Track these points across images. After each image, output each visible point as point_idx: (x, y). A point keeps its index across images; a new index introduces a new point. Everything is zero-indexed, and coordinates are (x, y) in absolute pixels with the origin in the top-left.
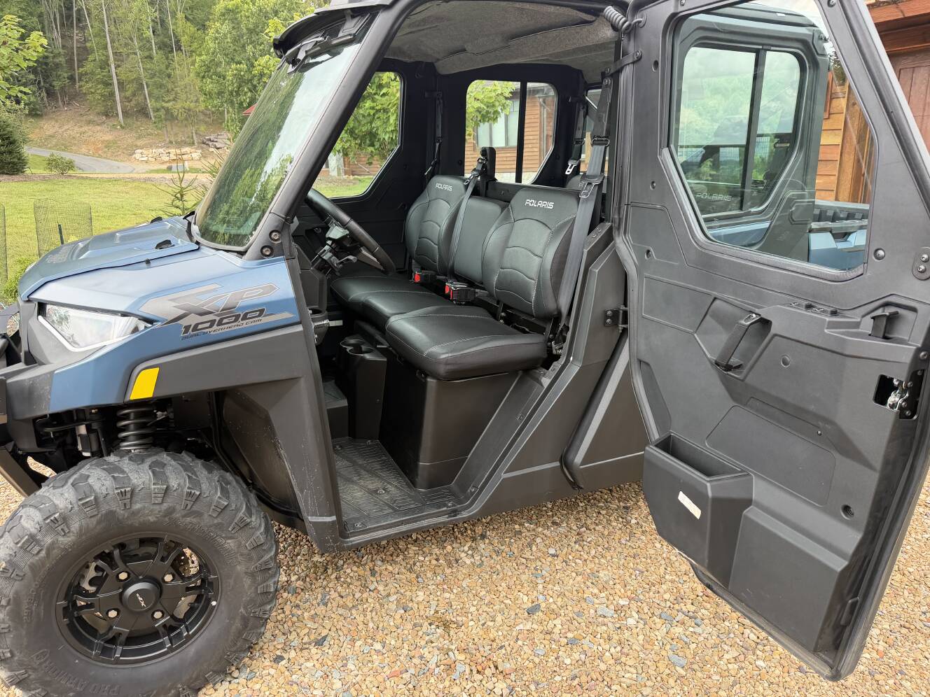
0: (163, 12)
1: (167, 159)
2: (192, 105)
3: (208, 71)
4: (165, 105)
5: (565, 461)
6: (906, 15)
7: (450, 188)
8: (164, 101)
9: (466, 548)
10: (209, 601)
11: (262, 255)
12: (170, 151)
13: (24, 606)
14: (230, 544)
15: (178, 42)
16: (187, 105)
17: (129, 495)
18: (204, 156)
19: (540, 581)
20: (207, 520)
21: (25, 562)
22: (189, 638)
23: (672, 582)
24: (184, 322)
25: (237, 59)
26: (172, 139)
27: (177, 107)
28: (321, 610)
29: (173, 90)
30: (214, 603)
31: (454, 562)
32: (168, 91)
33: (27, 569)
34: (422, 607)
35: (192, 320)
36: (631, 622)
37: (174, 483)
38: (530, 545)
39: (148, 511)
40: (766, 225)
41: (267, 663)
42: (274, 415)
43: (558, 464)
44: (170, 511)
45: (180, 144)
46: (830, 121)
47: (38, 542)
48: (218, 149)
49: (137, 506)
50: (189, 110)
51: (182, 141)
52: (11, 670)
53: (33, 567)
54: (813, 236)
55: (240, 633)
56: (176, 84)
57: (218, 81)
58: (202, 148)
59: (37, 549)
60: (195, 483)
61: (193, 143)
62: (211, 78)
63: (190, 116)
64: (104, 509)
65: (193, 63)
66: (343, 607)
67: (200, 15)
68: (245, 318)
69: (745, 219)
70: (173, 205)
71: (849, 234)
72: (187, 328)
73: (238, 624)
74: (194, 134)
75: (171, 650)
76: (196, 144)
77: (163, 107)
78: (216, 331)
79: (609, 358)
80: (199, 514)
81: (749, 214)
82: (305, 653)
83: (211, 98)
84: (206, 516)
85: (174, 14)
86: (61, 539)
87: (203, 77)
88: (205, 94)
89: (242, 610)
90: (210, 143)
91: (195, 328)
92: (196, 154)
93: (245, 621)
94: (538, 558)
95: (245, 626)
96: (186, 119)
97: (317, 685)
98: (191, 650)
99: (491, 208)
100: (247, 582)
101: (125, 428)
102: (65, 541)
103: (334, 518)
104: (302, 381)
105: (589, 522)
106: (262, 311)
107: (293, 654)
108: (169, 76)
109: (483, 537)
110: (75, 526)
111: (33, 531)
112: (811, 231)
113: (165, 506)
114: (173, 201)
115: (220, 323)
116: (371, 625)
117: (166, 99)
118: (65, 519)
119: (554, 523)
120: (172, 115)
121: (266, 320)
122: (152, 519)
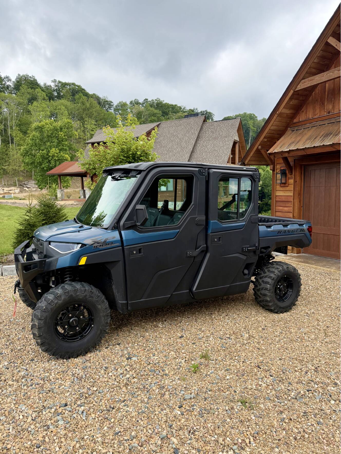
0: (6, 126)
1: (3, 192)
2: (17, 168)
3: (26, 154)
4: (3, 167)
5: (191, 290)
6: (308, 154)
7: (154, 212)
8: (3, 165)
9: (160, 323)
10: (91, 325)
11: (112, 229)
12: (4, 189)
13: (48, 320)
14: (99, 307)
15: (12, 140)
16: (14, 168)
17: (76, 291)
18: (21, 192)
19: (183, 330)
20: (95, 299)
21: (50, 307)
22: (85, 336)
23: (224, 330)
24: (94, 245)
25: (42, 148)
26: (6, 183)
27: (9, 168)
28: (117, 337)
29: (8, 161)
30: (93, 326)
31: (156, 326)
32: (6, 161)
33: (50, 309)
34: (148, 337)
35: (96, 245)
36: (210, 339)
37: (87, 289)
38: (180, 322)
39: (80, 295)
40: (244, 223)
41: (104, 348)
42: (112, 271)
43: (188, 291)
44: (86, 296)
45: (9, 186)
46: (289, 187)
47: (53, 302)
48: (28, 188)
49: (78, 294)
50: (15, 170)
51: (10, 184)
52: (41, 339)
53: (51, 309)
54: (260, 227)
55: (100, 335)
56: (10, 158)
57: (32, 158)
58: (20, 188)
59: (53, 304)
60: (92, 289)
61: (16, 186)
62: (28, 156)
63: (16, 173)
64: (70, 294)
65: (20, 149)
66: (124, 336)
67: (24, 128)
68: (108, 245)
69: (238, 222)
70: (25, 215)
71: (271, 226)
72: (94, 247)
73: (99, 332)
74: (17, 181)
75: (80, 339)
76: (17, 186)
77: (2, 168)
78: (101, 247)
79: (201, 259)
80: (92, 297)
81: (240, 220)
82: (115, 346)
83: (27, 165)
84: (94, 298)
85: (11, 128)
86: (59, 301)
87: (24, 156)
88: (25, 163)
89: (101, 328)
90: (25, 185)
91: (96, 247)
92: (17, 190)
93: (101, 331)
94: (183, 325)
95: (101, 332)
96: (14, 174)
97: (120, 352)
98: (85, 340)
99: (167, 217)
100: (103, 318)
101: (67, 278)
102: (60, 302)
103: (126, 302)
104: (121, 262)
105: (199, 317)
106: (112, 243)
107: (111, 347)
108: (7, 154)
109: (165, 321)
110: (63, 298)
111: (52, 299)
112: (259, 225)
113: (85, 294)
114: (26, 213)
115: (102, 246)
116: (133, 340)
117: (4, 165)
118: (60, 296)
119: (188, 317)
120: (7, 173)
121: (113, 245)
122: (81, 298)
